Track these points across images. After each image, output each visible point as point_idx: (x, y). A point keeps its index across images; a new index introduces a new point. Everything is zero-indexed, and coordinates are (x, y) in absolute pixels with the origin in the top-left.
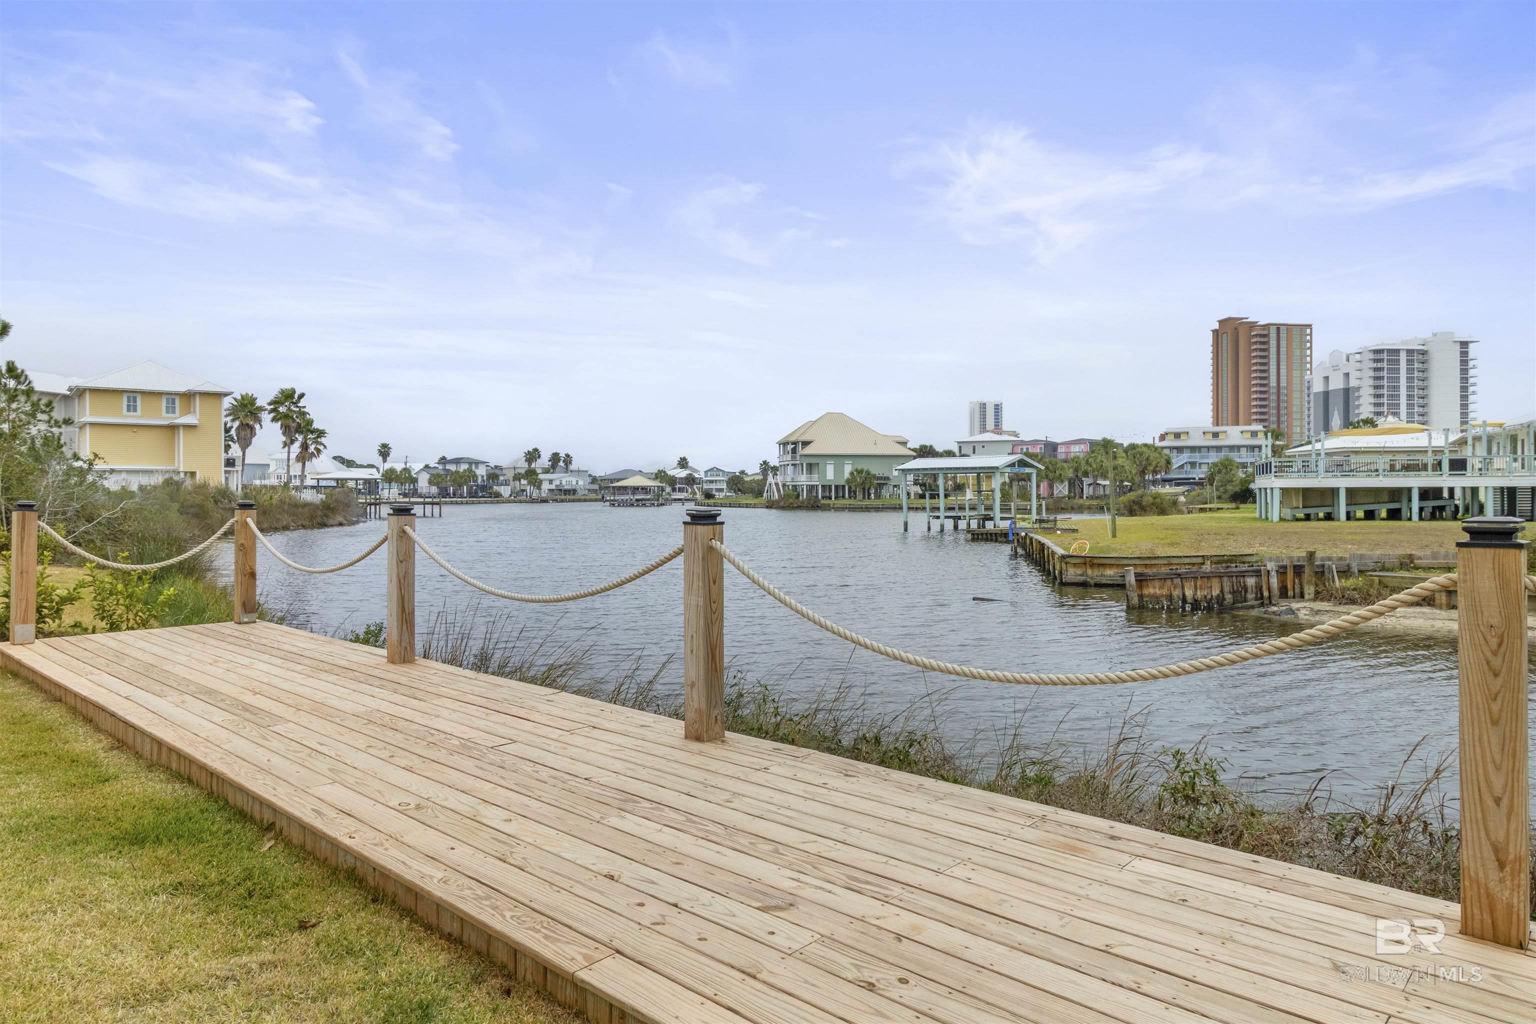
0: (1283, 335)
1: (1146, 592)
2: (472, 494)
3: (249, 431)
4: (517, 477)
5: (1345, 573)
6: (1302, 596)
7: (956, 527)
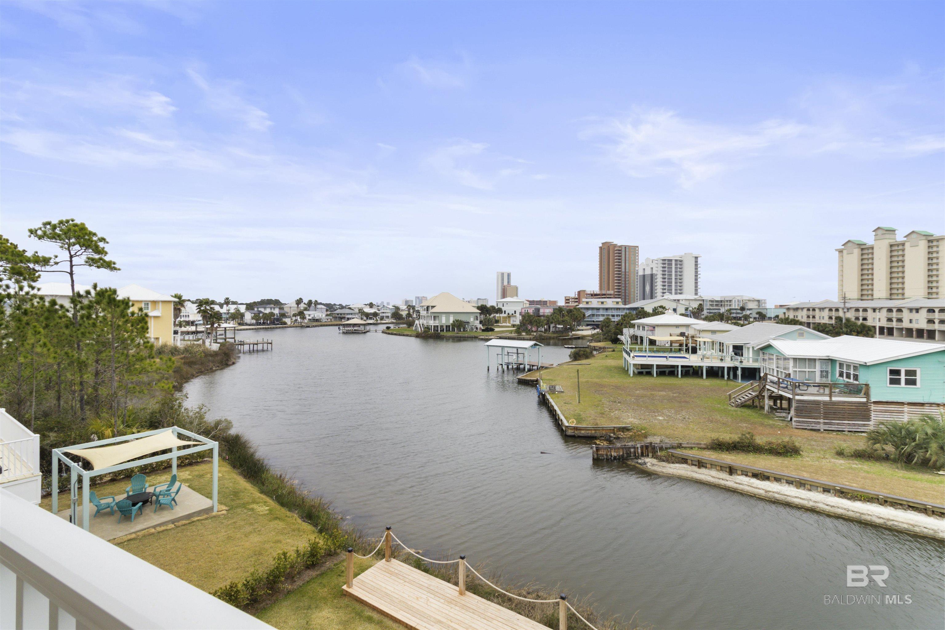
0: (627, 250)
1: (599, 453)
2: (273, 323)
3: (178, 311)
4: (295, 315)
5: (661, 449)
6: (648, 456)
7: (508, 367)
